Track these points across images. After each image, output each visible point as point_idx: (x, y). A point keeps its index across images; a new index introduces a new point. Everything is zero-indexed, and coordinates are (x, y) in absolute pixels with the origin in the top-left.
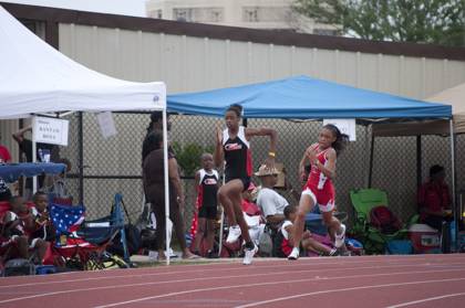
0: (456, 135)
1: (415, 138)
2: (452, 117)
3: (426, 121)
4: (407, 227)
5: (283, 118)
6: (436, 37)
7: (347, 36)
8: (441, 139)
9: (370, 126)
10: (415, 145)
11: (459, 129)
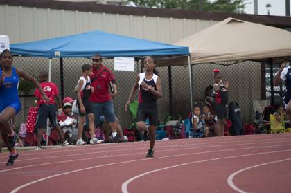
0: (192, 65)
1: (167, 68)
2: (189, 55)
3: (174, 57)
4: (165, 123)
5: (85, 57)
6: (182, 6)
7: (128, 5)
8: (183, 68)
9: (140, 61)
10: (168, 72)
11: (193, 62)
